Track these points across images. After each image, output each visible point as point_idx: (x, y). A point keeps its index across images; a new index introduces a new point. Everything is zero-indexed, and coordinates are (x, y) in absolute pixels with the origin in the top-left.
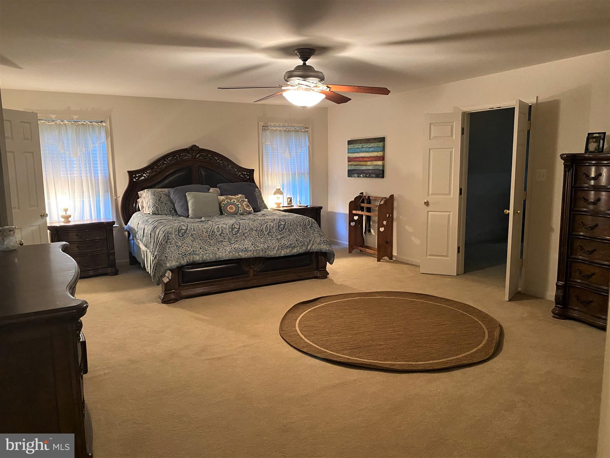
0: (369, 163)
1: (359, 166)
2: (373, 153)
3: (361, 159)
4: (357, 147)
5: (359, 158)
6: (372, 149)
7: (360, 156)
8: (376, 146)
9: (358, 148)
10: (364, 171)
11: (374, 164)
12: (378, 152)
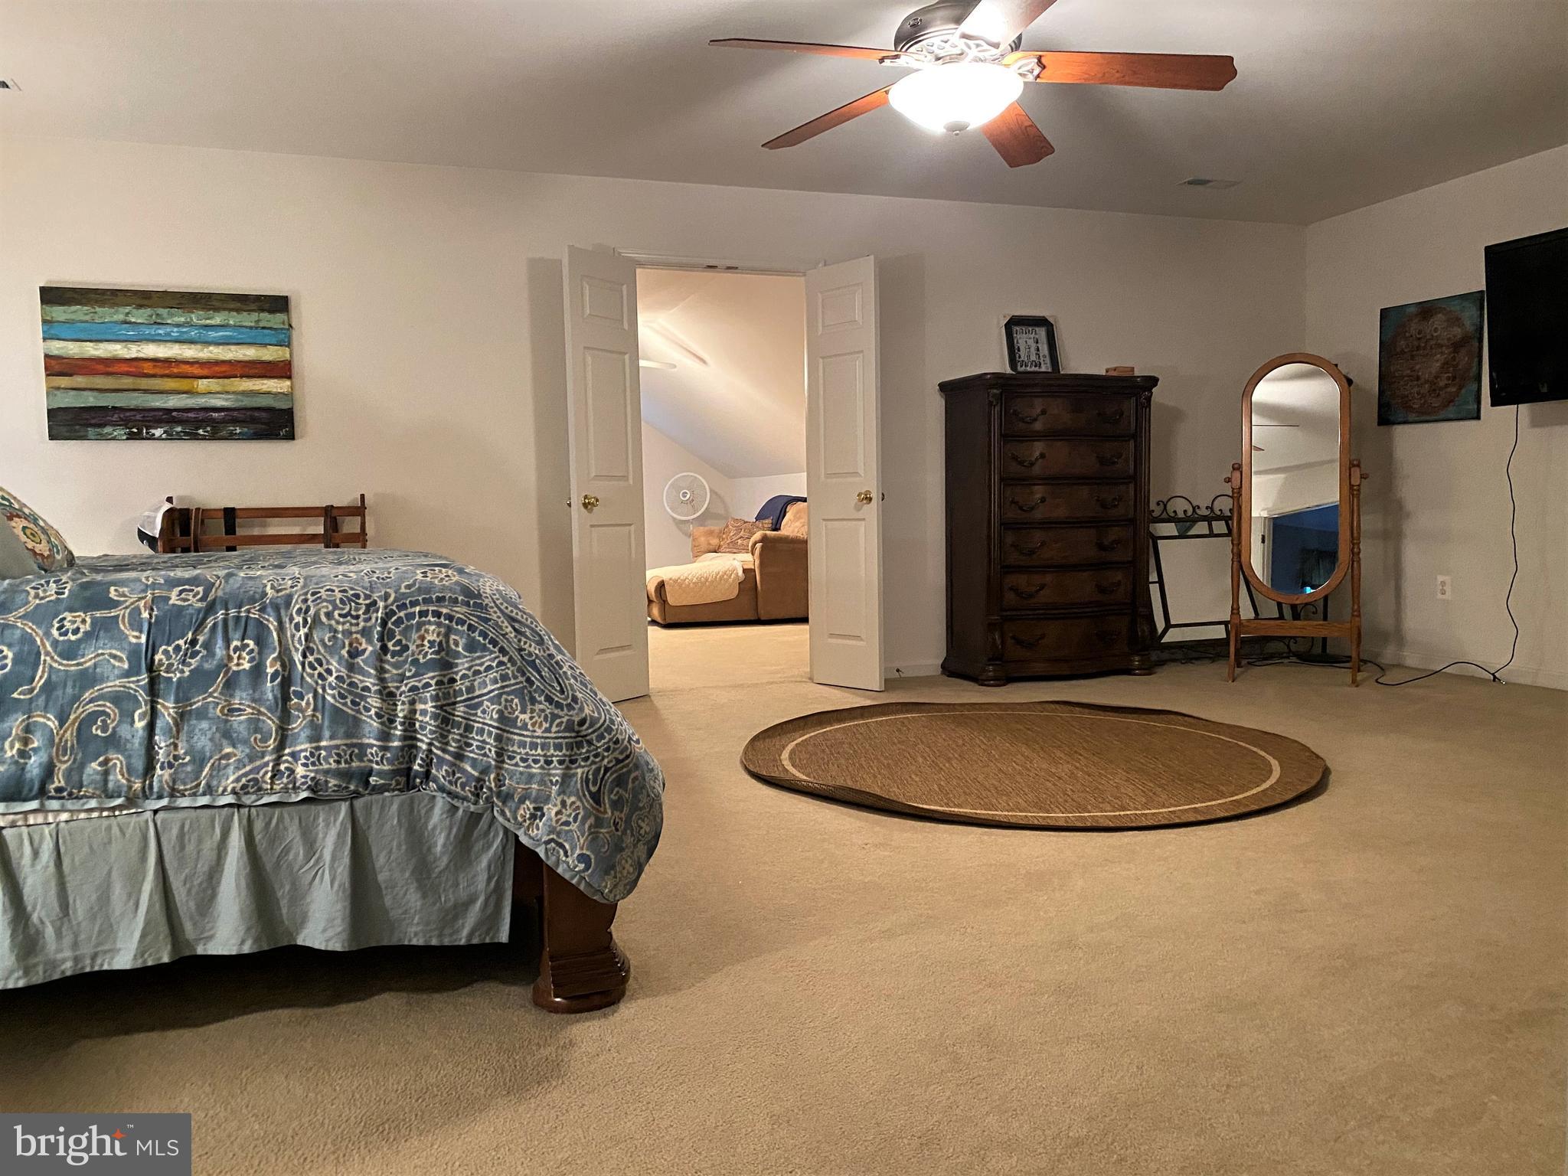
0: (203, 384)
1: (136, 394)
2: (233, 348)
3: (148, 368)
4: (121, 317)
5: (135, 363)
6: (221, 333)
7: (141, 355)
8: (253, 324)
9: (126, 322)
10: (174, 414)
11: (241, 388)
12: (265, 345)
